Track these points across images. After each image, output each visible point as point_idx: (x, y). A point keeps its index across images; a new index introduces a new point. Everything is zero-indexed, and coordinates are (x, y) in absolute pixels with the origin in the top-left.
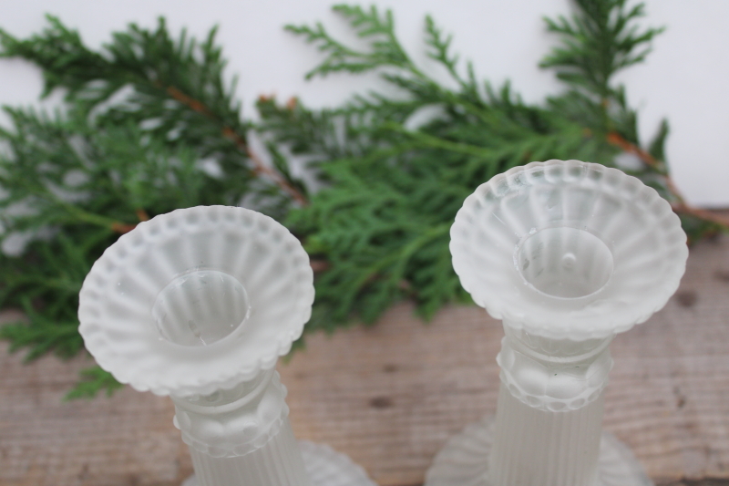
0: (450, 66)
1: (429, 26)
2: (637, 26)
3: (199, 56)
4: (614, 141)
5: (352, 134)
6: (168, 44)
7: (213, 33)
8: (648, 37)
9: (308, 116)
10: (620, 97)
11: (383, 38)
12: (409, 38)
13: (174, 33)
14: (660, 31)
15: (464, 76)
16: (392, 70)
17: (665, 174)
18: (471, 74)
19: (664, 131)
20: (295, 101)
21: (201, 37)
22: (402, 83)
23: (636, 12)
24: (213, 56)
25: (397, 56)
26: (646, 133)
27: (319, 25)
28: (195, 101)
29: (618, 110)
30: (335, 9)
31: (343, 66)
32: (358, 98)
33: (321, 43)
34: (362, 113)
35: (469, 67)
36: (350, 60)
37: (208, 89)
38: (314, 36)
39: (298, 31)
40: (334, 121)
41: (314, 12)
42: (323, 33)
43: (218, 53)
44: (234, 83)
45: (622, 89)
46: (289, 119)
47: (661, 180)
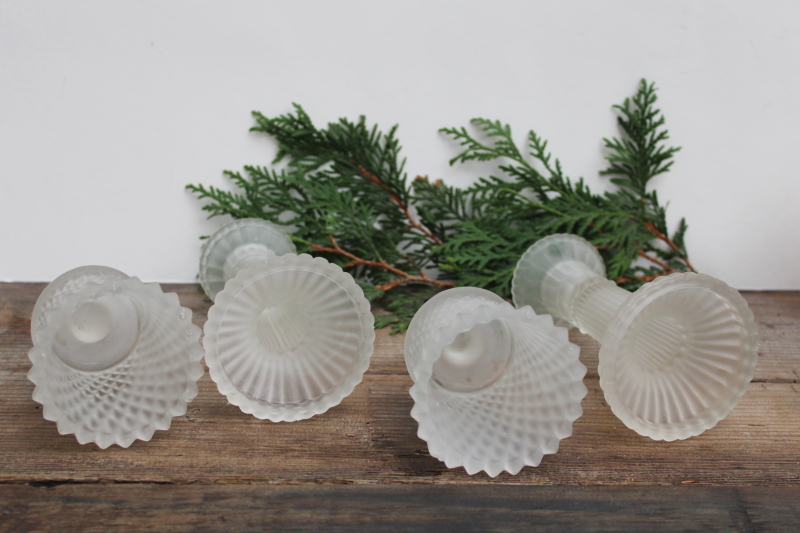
0: (545, 161)
1: (532, 136)
2: (662, 146)
3: (382, 143)
4: (649, 228)
5: (476, 204)
6: (364, 133)
7: (394, 129)
8: (667, 155)
9: (449, 192)
10: (654, 198)
11: (504, 139)
12: (520, 140)
13: (369, 127)
14: (678, 149)
15: (553, 168)
16: (507, 162)
17: (684, 257)
18: (558, 168)
19: (683, 227)
20: (440, 182)
21: (385, 130)
22: (513, 171)
23: (662, 136)
24: (391, 144)
25: (514, 153)
26: (672, 228)
27: (463, 129)
28: (374, 177)
29: (652, 207)
30: (473, 121)
31: (476, 155)
32: (483, 180)
33: (464, 140)
34: (484, 190)
35: (557, 163)
36: (480, 151)
37: (386, 166)
38: (459, 135)
39: (449, 132)
40: (464, 197)
41: (460, 122)
42: (465, 134)
43: (396, 142)
44: (404, 162)
45: (654, 193)
46: (435, 193)
47: (682, 261)
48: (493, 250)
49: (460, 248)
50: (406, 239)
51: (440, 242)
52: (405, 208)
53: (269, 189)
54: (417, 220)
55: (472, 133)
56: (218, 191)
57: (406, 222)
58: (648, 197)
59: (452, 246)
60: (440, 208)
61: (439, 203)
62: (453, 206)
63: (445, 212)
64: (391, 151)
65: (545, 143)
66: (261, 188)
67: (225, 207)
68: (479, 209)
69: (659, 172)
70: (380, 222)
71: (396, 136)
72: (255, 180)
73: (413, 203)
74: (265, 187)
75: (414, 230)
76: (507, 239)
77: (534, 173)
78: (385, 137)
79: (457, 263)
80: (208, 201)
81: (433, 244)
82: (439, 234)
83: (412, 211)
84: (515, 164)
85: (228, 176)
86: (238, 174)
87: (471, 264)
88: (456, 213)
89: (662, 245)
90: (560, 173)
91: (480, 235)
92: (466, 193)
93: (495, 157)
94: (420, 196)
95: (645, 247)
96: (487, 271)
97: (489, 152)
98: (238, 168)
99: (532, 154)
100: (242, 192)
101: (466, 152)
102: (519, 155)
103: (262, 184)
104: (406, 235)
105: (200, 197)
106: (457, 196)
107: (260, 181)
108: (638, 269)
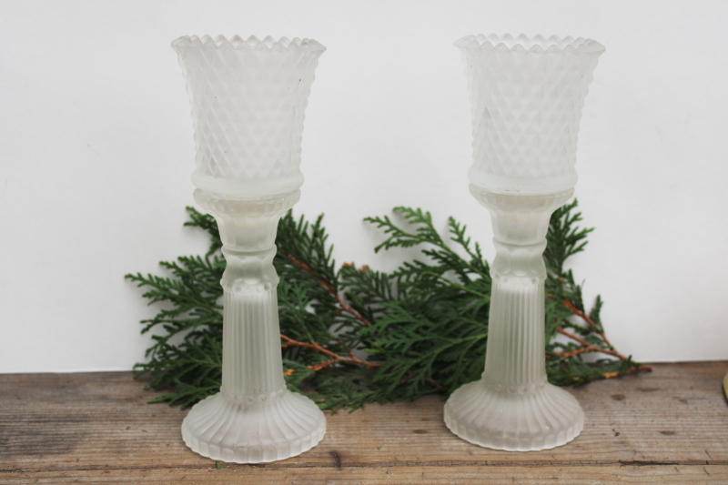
0: (465, 245)
1: (452, 221)
2: (577, 227)
3: (310, 233)
4: (567, 306)
5: (401, 288)
6: (292, 224)
7: (320, 218)
8: (581, 236)
9: (375, 276)
10: (570, 276)
11: (424, 225)
12: (440, 226)
13: (296, 218)
14: (591, 230)
15: (473, 251)
16: (429, 246)
17: (601, 332)
18: (478, 251)
19: (599, 303)
21: (313, 221)
22: (434, 255)
23: (576, 218)
24: (319, 233)
25: (433, 236)
26: (588, 305)
27: (386, 218)
28: (304, 265)
29: (568, 285)
30: (395, 210)
31: (399, 242)
32: (407, 264)
33: (387, 228)
34: (409, 274)
35: (477, 246)
36: (403, 238)
37: (315, 254)
38: (383, 224)
39: (373, 221)
40: (390, 281)
41: (383, 211)
42: (388, 223)
43: (323, 230)
44: (331, 249)
45: (570, 272)
46: (362, 278)
47: (599, 336)
48: (417, 332)
49: (386, 329)
50: (338, 322)
51: (369, 324)
52: (335, 292)
53: (204, 276)
54: (347, 305)
55: (394, 221)
56: (156, 278)
57: (338, 305)
58: (564, 276)
59: (379, 328)
60: (367, 292)
61: (366, 287)
62: (380, 290)
63: (373, 296)
64: (318, 240)
65: (464, 228)
66: (197, 276)
67: (166, 293)
68: (404, 292)
69: (575, 252)
70: (313, 306)
71: (322, 225)
72: (190, 268)
73: (342, 289)
74: (200, 275)
75: (344, 313)
76: (431, 319)
77: (455, 257)
78: (312, 226)
79: (383, 346)
80: (146, 289)
81: (362, 326)
82: (368, 316)
83: (341, 295)
84: (437, 249)
85: (165, 267)
86: (174, 263)
87: (395, 347)
88: (383, 296)
89: (579, 321)
90: (480, 256)
91: (406, 316)
92: (392, 277)
93: (418, 243)
94: (347, 282)
95: (563, 323)
96: (411, 353)
97: (412, 239)
98: (172, 259)
99: (453, 239)
100: (179, 279)
101: (390, 239)
102: (440, 240)
103: (198, 272)
104: (338, 318)
105: (140, 286)
106: (382, 280)
107: (197, 269)
108: (557, 345)
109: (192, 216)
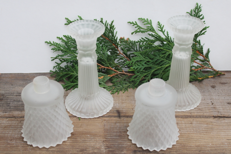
0: (163, 33)
1: (159, 23)
3: (109, 27)
4: (198, 52)
7: (112, 22)
8: (204, 29)
9: (131, 42)
10: (199, 42)
11: (149, 25)
12: (155, 26)
13: (104, 22)
14: (208, 27)
15: (166, 35)
16: (151, 33)
17: (209, 61)
18: (168, 35)
19: (208, 51)
20: (128, 39)
21: (110, 23)
22: (152, 36)
25: (152, 30)
26: (205, 52)
27: (136, 22)
28: (107, 38)
29: (198, 45)
30: (139, 19)
31: (140, 31)
32: (143, 39)
33: (136, 26)
34: (143, 42)
35: (167, 33)
36: (141, 30)
37: (110, 34)
38: (135, 25)
39: (131, 23)
40: (136, 44)
41: (134, 20)
42: (136, 24)
43: (113, 26)
44: (116, 33)
45: (199, 40)
46: (127, 43)
47: (208, 63)
48: (145, 63)
49: (135, 62)
50: (118, 58)
51: (129, 60)
52: (118, 48)
53: (72, 42)
54: (122, 52)
55: (139, 23)
56: (56, 43)
57: (118, 52)
58: (197, 42)
59: (133, 62)
60: (128, 48)
61: (128, 46)
62: (133, 47)
63: (131, 49)
64: (112, 29)
65: (163, 26)
66: (70, 42)
67: (59, 48)
68: (141, 48)
69: (201, 35)
70: (109, 52)
71: (113, 24)
72: (67, 40)
73: (120, 46)
74: (71, 42)
75: (120, 55)
76: (150, 58)
77: (160, 37)
78: (110, 25)
79: (134, 69)
80: (53, 47)
81: (127, 60)
82: (128, 57)
83: (119, 48)
84: (153, 34)
85: (59, 39)
86: (62, 38)
87: (138, 69)
88: (134, 49)
89: (201, 58)
90: (168, 37)
91: (142, 58)
92: (137, 42)
93: (147, 32)
94: (122, 44)
95: (196, 58)
96: (143, 71)
97: (145, 30)
98: (61, 36)
99: (159, 30)
100: (64, 44)
101: (137, 30)
102: (154, 31)
103: (70, 41)
104: (118, 57)
105: (50, 46)
106: (134, 43)
107: (69, 40)
108: (193, 66)
109: (67, 22)
